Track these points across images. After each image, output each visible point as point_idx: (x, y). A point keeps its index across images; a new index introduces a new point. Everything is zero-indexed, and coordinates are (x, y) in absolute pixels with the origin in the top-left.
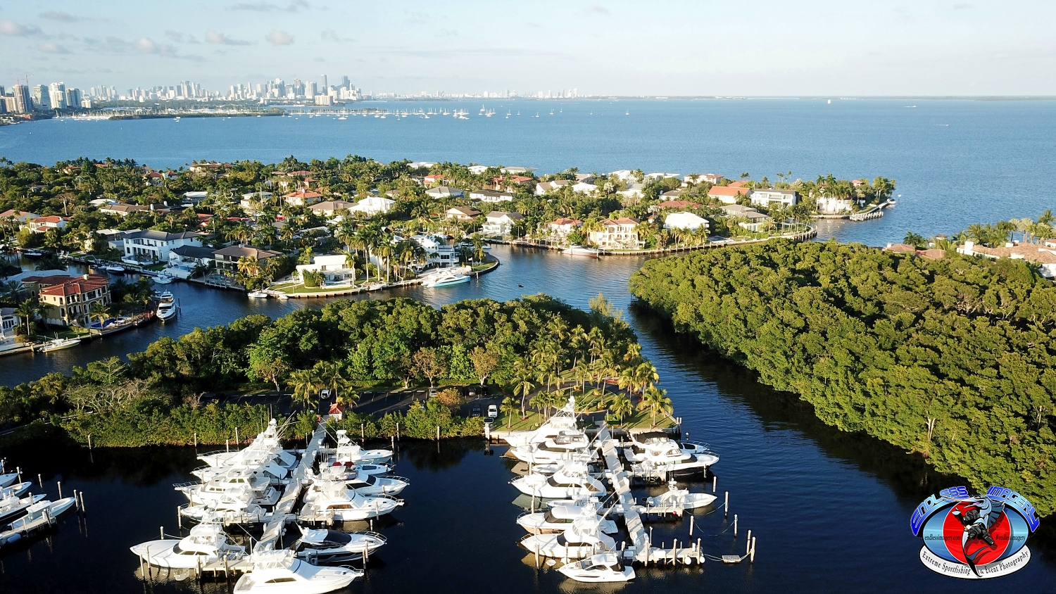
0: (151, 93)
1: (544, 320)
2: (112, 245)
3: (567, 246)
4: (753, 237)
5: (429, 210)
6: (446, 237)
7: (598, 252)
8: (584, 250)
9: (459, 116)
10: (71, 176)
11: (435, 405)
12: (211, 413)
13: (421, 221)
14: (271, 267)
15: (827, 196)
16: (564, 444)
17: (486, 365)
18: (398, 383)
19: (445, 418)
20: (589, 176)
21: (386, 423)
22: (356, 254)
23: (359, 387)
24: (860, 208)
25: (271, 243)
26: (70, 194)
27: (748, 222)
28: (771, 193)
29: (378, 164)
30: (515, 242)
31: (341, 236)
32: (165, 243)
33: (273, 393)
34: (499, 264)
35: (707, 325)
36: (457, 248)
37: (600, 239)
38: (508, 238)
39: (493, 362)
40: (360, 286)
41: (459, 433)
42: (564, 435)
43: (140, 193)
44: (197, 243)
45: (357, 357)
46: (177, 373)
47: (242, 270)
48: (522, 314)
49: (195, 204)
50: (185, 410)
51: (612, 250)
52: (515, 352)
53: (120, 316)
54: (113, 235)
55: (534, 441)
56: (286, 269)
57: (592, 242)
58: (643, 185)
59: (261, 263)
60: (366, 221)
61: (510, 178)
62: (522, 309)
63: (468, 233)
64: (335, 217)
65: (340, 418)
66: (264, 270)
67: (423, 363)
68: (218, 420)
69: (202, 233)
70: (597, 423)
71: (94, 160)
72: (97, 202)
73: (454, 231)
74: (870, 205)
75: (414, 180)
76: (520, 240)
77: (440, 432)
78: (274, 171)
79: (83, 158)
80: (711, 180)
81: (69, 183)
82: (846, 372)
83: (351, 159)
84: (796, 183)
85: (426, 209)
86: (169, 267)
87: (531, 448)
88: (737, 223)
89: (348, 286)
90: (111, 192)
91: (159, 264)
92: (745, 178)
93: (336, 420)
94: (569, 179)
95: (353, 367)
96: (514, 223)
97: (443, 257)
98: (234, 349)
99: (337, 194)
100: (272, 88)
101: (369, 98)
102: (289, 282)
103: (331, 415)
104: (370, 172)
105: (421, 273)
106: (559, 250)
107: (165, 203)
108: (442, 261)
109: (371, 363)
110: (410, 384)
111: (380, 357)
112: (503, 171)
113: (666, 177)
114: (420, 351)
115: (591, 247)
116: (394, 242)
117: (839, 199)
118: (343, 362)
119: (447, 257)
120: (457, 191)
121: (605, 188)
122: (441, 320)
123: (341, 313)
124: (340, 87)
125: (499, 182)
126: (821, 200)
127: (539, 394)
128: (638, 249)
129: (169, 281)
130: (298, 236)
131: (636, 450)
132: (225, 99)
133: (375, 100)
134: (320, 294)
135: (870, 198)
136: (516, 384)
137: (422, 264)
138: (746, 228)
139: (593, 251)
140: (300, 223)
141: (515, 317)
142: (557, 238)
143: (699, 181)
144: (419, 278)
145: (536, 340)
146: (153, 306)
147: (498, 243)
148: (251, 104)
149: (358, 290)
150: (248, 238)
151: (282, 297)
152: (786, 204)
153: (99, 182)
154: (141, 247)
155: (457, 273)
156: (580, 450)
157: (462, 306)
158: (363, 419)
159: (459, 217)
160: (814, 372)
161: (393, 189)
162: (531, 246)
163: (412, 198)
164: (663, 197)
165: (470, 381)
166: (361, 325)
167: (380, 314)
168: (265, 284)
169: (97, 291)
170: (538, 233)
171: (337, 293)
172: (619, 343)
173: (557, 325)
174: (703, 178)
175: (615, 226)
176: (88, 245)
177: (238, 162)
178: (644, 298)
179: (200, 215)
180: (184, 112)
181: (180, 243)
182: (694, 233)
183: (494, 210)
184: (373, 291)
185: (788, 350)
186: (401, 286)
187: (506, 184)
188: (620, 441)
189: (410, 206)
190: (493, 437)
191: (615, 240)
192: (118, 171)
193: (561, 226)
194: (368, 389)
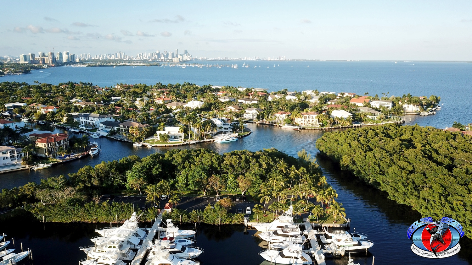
0: (105, 57)
1: (275, 162)
2: (75, 120)
3: (284, 124)
4: (374, 123)
5: (219, 107)
6: (226, 119)
7: (299, 128)
8: (292, 127)
9: (234, 67)
10: (64, 89)
11: (219, 207)
12: (104, 207)
13: (216, 112)
14: (145, 132)
15: (408, 104)
16: (287, 232)
17: (245, 185)
18: (201, 193)
19: (224, 214)
20: (293, 92)
21: (193, 215)
22: (185, 127)
23: (181, 194)
24: (425, 110)
25: (146, 120)
26: (62, 97)
27: (371, 115)
28: (381, 102)
29: (198, 86)
30: (259, 122)
31: (178, 118)
32: (98, 119)
33: (138, 195)
34: (251, 132)
35: (358, 167)
36: (231, 124)
37: (300, 122)
38: (255, 120)
39: (249, 184)
40: (186, 142)
41: (231, 222)
42: (288, 227)
43: (92, 97)
44: (113, 120)
45: (180, 179)
46: (92, 184)
47: (131, 133)
48: (264, 159)
49: (116, 102)
50: (91, 204)
51: (306, 127)
52: (260, 179)
53: (72, 153)
54: (76, 115)
55: (271, 229)
56: (151, 133)
57: (295, 123)
58: (319, 97)
59: (140, 129)
60: (191, 111)
61: (256, 93)
62: (264, 156)
63: (237, 117)
64: (177, 109)
65: (170, 211)
66: (141, 133)
67: (213, 183)
68: (108, 211)
69: (117, 115)
70: (304, 219)
71: (75, 83)
72: (73, 101)
73: (231, 117)
74: (429, 108)
75: (213, 93)
76: (261, 121)
77: (221, 221)
78: (151, 88)
79: (71, 82)
80: (351, 96)
81: (62, 92)
82: (440, 196)
83: (186, 84)
84: (392, 97)
85: (218, 106)
86: (99, 130)
87: (270, 234)
88: (366, 116)
89: (180, 141)
90: (79, 96)
91: (95, 129)
92: (366, 95)
93: (168, 212)
94: (283, 94)
95: (179, 184)
96: (258, 113)
97: (225, 129)
98: (121, 173)
99: (179, 99)
100: (155, 55)
101: (195, 59)
102: (153, 139)
103: (165, 209)
104: (194, 90)
105: (215, 136)
106: (280, 126)
107: (102, 101)
108: (224, 130)
109: (187, 181)
110: (207, 194)
111: (192, 179)
112: (253, 90)
113: (329, 94)
114: (212, 177)
115: (295, 125)
116: (203, 121)
117: (414, 105)
118: (174, 181)
119: (227, 129)
120: (232, 99)
121: (301, 98)
122: (223, 160)
123: (174, 156)
124: (184, 54)
125: (251, 95)
126: (405, 106)
127: (273, 203)
128: (318, 127)
129: (98, 137)
130: (159, 118)
131: (327, 237)
132: (135, 59)
133: (198, 60)
134: (167, 145)
135: (429, 105)
136: (261, 197)
137: (215, 132)
138: (370, 118)
139: (296, 127)
140: (161, 112)
141: (261, 160)
142: (279, 121)
143: (345, 96)
144: (213, 138)
145: (271, 173)
146: (88, 149)
147: (251, 123)
148: (146, 61)
149: (185, 143)
150: (136, 118)
151: (149, 146)
152: (388, 107)
153: (75, 92)
154: (88, 121)
155: (232, 136)
156: (295, 236)
157: (233, 154)
158: (181, 213)
159: (233, 110)
160: (420, 195)
161: (204, 97)
162: (266, 124)
163: (212, 101)
164: (329, 103)
165: (237, 193)
166: (183, 162)
167: (193, 157)
168: (141, 140)
169: (62, 141)
170: (270, 118)
171: (175, 144)
172: (314, 175)
173: (282, 165)
174: (346, 94)
175: (307, 116)
176: (65, 119)
177: (136, 84)
178: (324, 151)
179: (116, 107)
180: (117, 64)
181: (105, 119)
182: (345, 120)
183: (249, 107)
184: (192, 144)
185: (404, 182)
186: (205, 142)
187: (254, 96)
188: (317, 231)
189: (211, 105)
190: (249, 225)
191: (307, 122)
192: (85, 87)
193: (281, 115)
194: (185, 195)
